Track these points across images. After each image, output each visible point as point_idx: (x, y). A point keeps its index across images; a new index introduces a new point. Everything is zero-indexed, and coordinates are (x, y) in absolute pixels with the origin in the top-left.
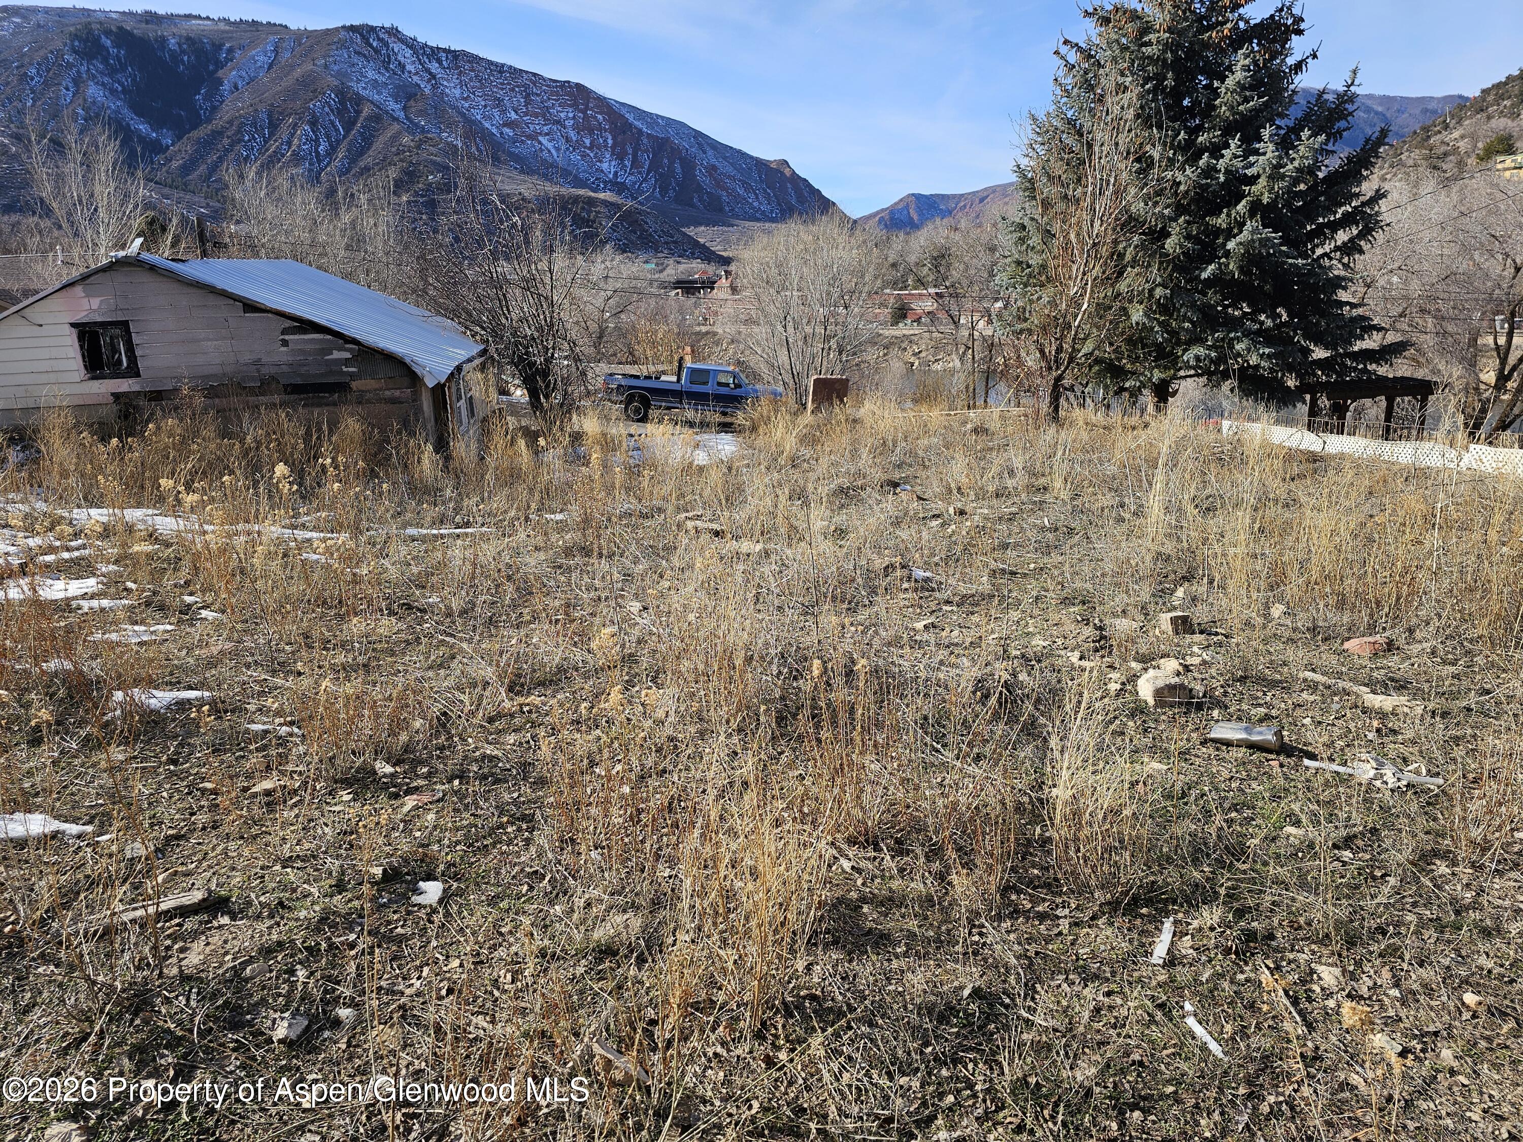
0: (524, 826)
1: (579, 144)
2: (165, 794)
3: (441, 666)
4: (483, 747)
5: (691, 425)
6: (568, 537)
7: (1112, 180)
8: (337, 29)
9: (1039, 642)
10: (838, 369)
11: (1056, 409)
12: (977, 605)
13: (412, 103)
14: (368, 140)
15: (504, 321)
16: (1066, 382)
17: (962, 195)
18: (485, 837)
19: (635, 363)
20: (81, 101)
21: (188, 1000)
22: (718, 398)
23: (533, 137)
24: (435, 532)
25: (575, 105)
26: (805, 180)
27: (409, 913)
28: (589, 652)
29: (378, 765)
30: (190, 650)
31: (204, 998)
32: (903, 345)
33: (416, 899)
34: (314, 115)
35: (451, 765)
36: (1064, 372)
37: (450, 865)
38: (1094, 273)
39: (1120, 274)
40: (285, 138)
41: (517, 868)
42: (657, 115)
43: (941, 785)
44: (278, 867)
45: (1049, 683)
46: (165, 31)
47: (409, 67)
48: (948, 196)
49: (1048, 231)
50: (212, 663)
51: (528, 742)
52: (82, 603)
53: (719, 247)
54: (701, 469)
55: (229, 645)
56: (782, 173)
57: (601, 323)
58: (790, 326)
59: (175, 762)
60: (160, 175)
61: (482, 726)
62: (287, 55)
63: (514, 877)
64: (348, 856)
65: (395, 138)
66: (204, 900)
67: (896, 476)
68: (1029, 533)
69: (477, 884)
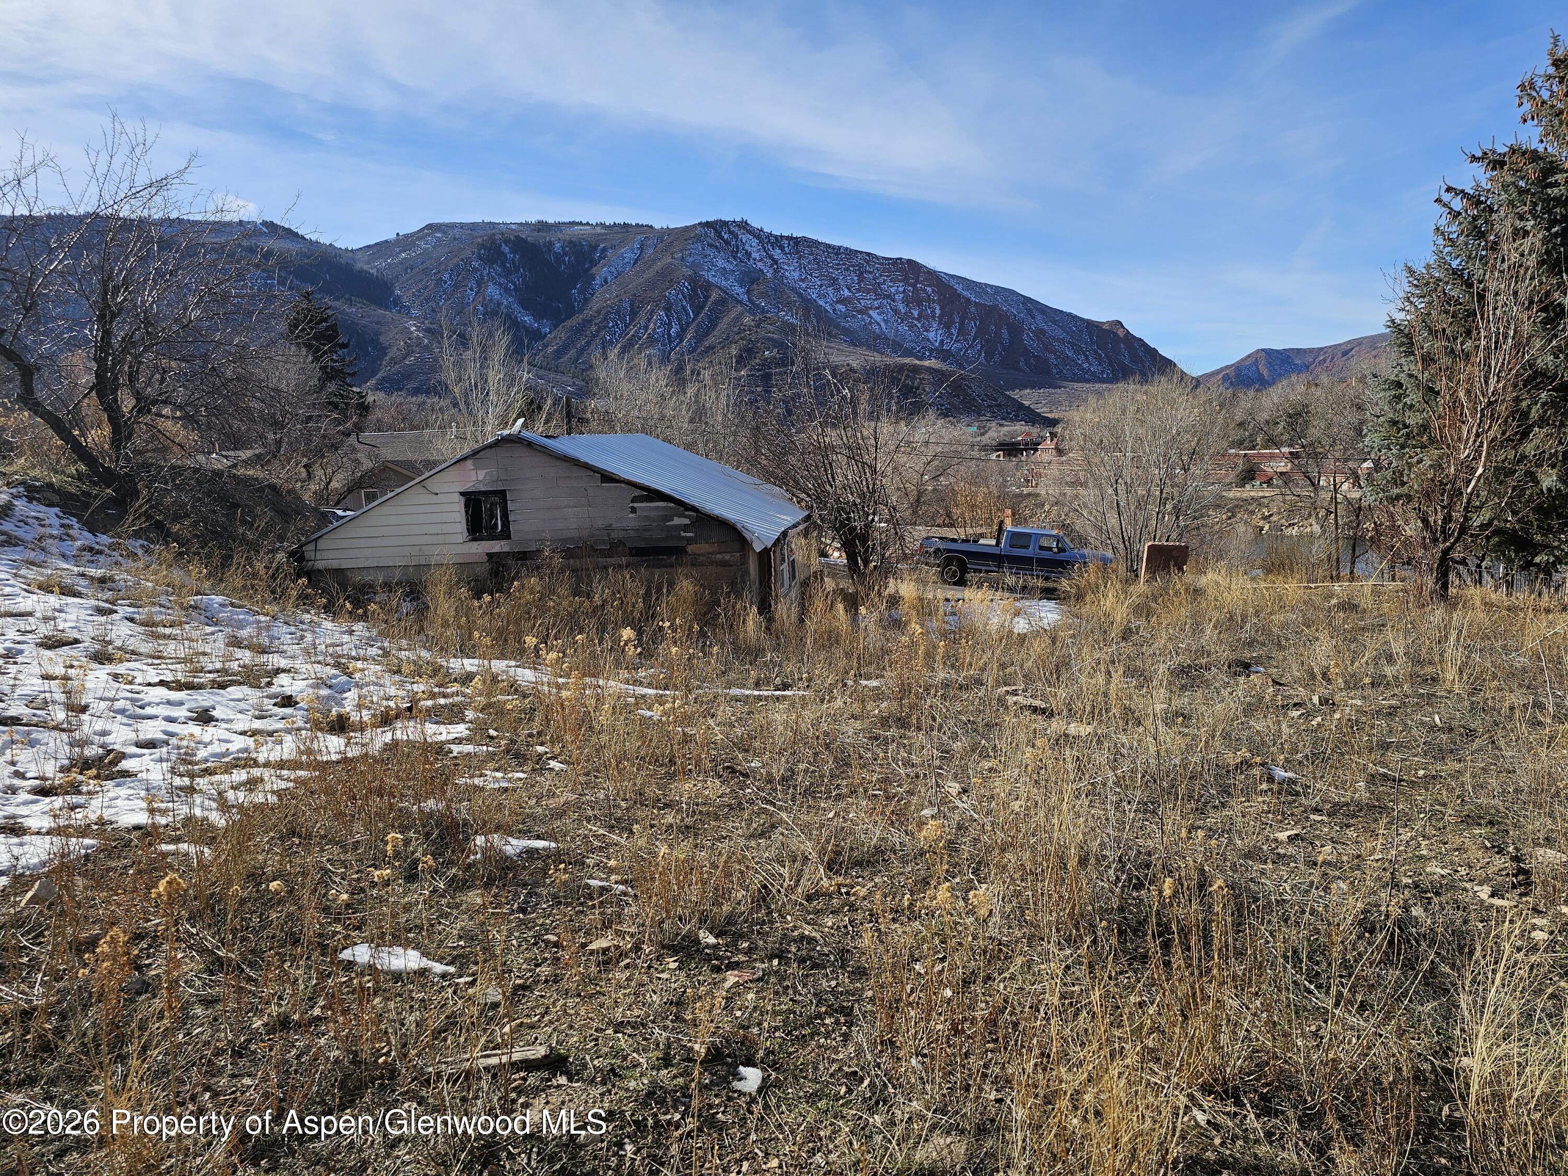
0: (842, 1020)
1: (908, 315)
2: (514, 942)
3: (762, 835)
4: (801, 927)
5: (1011, 590)
6: (884, 705)
7: (1511, 333)
8: (694, 226)
9: (1435, 869)
10: (1174, 535)
11: (1445, 586)
12: (1354, 816)
13: (755, 286)
14: (713, 322)
15: (828, 487)
16: (1456, 555)
17: (1322, 349)
18: (803, 1027)
19: (952, 526)
20: (481, 299)
21: (529, 1159)
22: (1042, 562)
23: (864, 311)
24: (756, 693)
25: (905, 280)
26: (1140, 340)
27: (730, 1099)
28: (907, 834)
29: (702, 934)
30: (539, 798)
31: (543, 1159)
32: (1251, 508)
33: (737, 1085)
34: (669, 302)
35: (772, 942)
36: (1453, 544)
37: (769, 1052)
38: (1491, 434)
39: (1525, 435)
40: (643, 323)
41: (835, 1067)
42: (986, 285)
43: (1315, 1034)
44: (610, 1031)
45: (1453, 922)
46: (552, 237)
47: (755, 255)
48: (1304, 351)
49: (1431, 389)
50: (560, 814)
51: (846, 927)
52: (452, 747)
53: (1044, 409)
54: (1022, 638)
55: (572, 797)
56: (1115, 334)
57: (920, 484)
58: (1121, 488)
59: (523, 910)
60: (538, 359)
61: (801, 904)
62: (651, 251)
63: (832, 1075)
64: (674, 1029)
65: (737, 319)
66: (546, 1057)
67: (1247, 655)
68: (1415, 732)
69: (795, 1077)
